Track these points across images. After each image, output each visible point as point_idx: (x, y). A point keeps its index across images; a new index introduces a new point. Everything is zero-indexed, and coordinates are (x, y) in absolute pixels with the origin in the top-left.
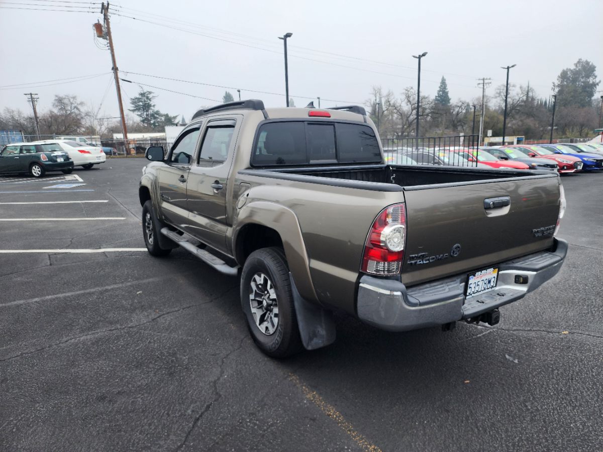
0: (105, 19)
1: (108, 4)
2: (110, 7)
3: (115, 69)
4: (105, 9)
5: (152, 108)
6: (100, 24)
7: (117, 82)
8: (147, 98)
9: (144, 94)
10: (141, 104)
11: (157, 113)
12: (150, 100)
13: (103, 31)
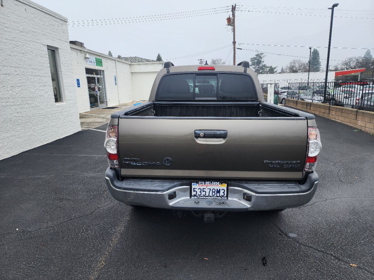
0: (233, 14)
1: (235, 5)
2: (236, 7)
3: (234, 43)
4: (234, 9)
5: (262, 63)
6: (230, 18)
7: (235, 50)
8: (260, 57)
9: (258, 55)
10: (256, 61)
11: (265, 66)
12: (261, 58)
13: (231, 22)
